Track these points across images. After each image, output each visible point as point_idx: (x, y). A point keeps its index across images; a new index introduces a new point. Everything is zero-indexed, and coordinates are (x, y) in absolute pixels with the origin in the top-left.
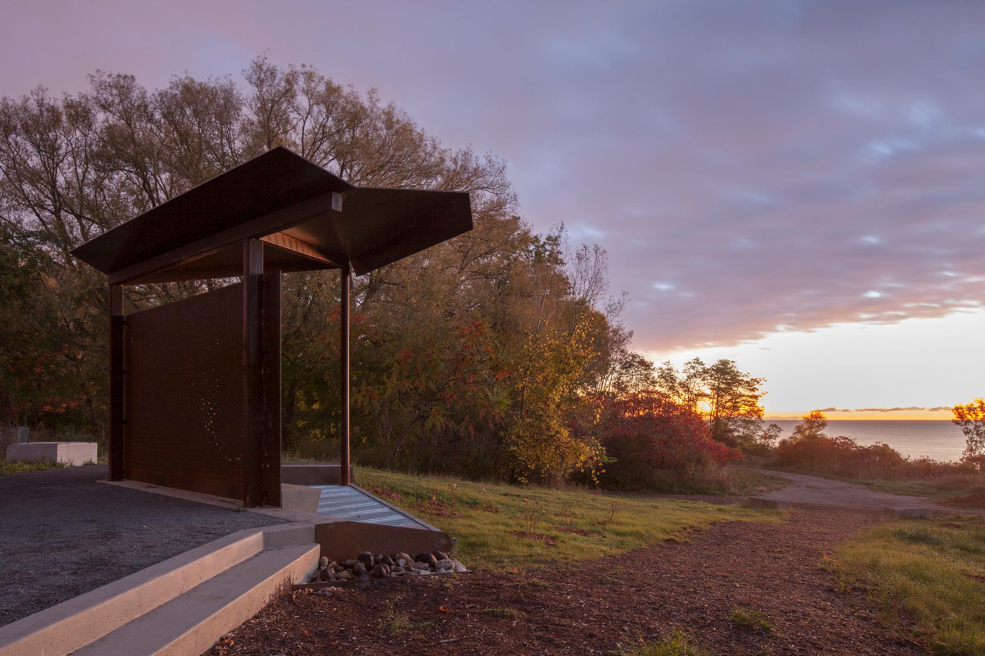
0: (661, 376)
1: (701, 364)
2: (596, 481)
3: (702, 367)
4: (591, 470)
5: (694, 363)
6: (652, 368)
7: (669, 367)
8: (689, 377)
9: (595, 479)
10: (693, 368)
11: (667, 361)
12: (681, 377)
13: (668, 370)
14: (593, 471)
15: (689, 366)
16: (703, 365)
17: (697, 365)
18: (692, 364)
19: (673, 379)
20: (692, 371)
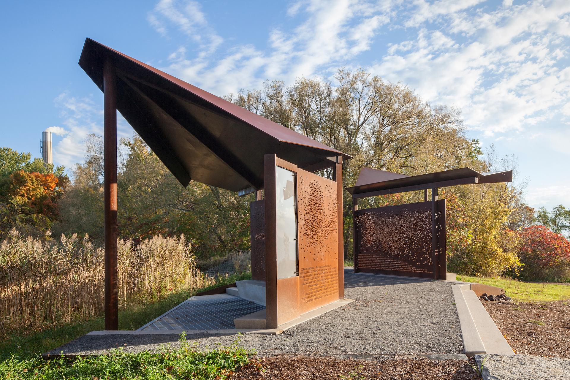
0: (539, 216)
1: (564, 208)
2: (517, 275)
3: (564, 210)
4: (515, 269)
5: (559, 208)
6: (534, 211)
7: (544, 210)
8: (556, 216)
9: (517, 274)
10: (559, 211)
11: (543, 207)
12: (551, 216)
13: (543, 212)
14: (516, 270)
15: (556, 209)
16: (564, 209)
17: (561, 209)
18: (558, 209)
19: (546, 218)
20: (558, 213)
